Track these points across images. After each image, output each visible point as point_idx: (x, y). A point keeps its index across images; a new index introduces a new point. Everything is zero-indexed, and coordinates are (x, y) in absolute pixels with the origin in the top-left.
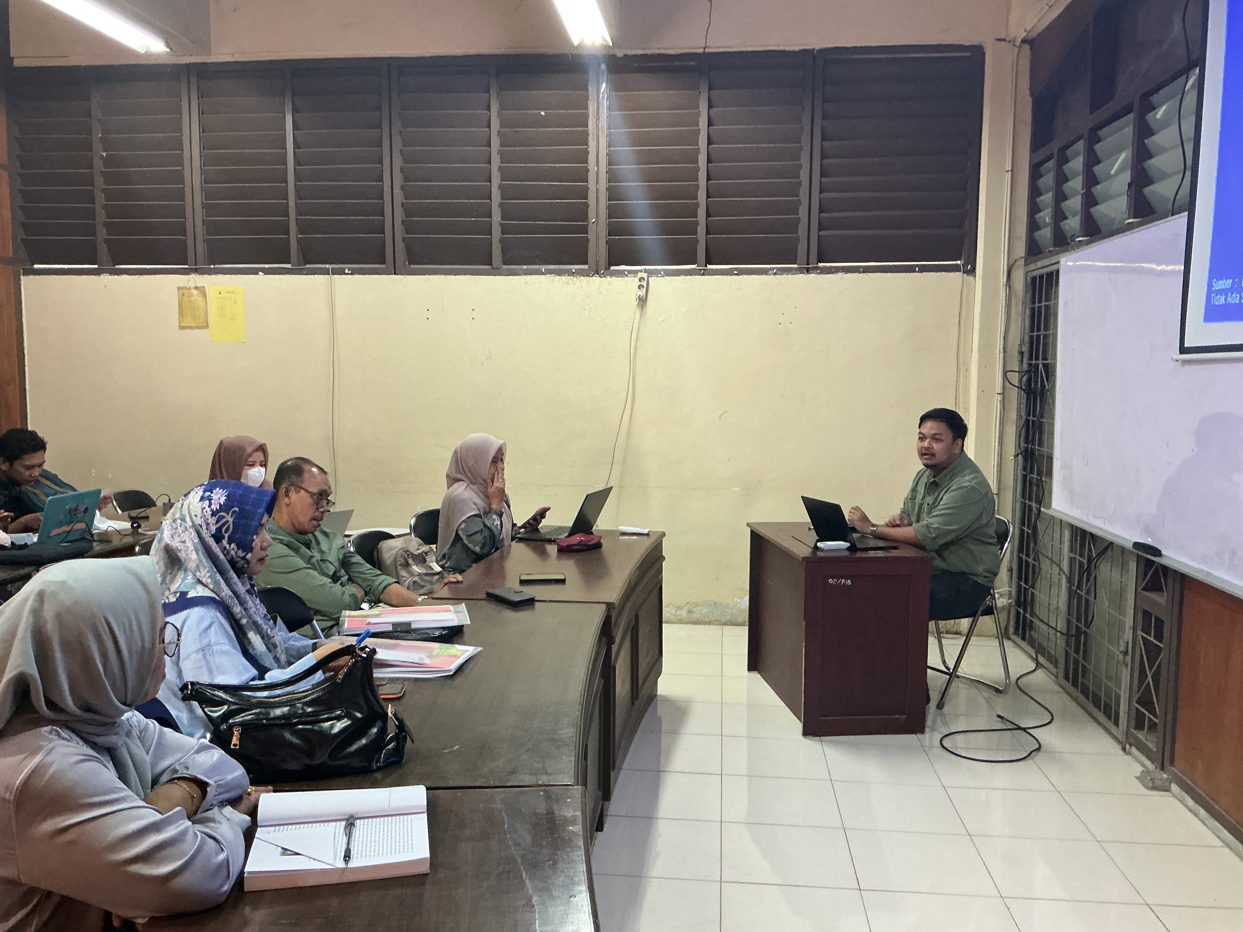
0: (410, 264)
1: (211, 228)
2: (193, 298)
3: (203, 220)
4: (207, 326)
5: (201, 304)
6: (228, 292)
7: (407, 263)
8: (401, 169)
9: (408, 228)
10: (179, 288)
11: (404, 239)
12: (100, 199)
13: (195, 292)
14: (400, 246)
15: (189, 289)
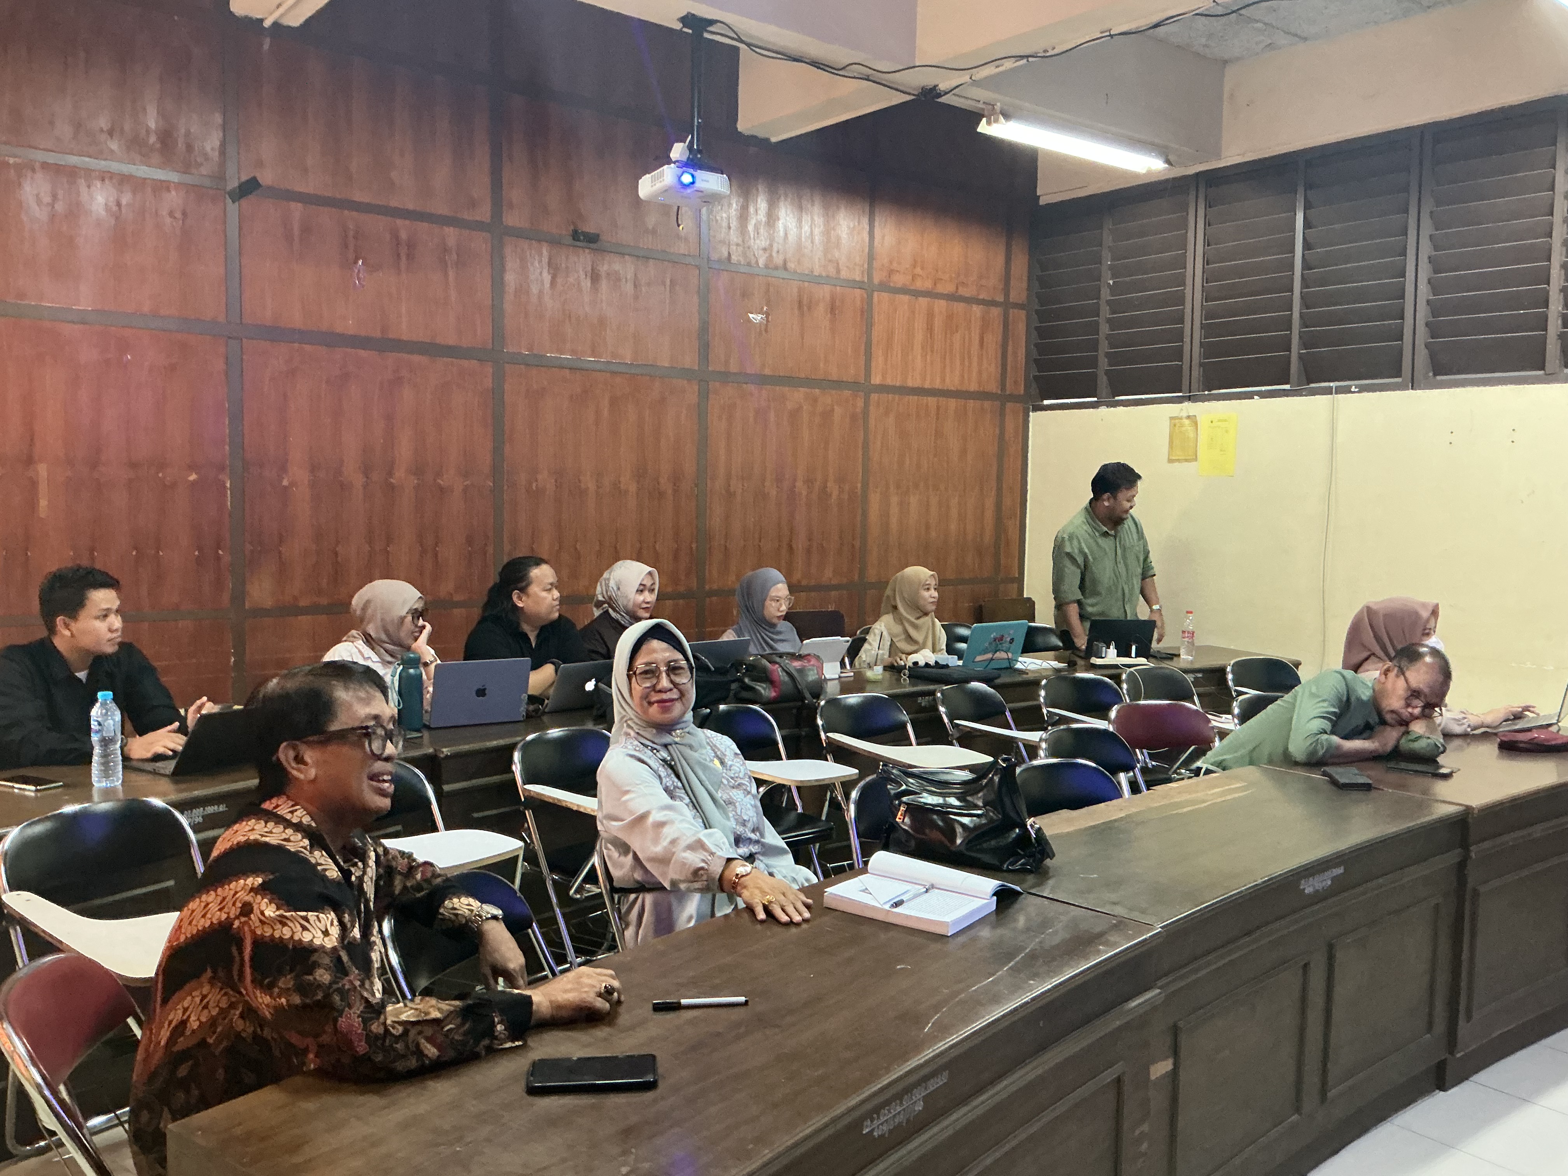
0: (1435, 375)
1: (1209, 350)
2: (1184, 429)
3: (1201, 342)
4: (1196, 459)
5: (1192, 435)
6: (1219, 421)
7: (1431, 374)
8: (1429, 257)
9: (1434, 330)
10: (1171, 418)
11: (1427, 346)
12: (1105, 329)
13: (1187, 422)
14: (1422, 354)
15: (1181, 418)
